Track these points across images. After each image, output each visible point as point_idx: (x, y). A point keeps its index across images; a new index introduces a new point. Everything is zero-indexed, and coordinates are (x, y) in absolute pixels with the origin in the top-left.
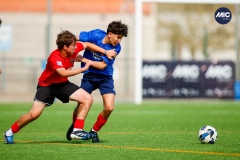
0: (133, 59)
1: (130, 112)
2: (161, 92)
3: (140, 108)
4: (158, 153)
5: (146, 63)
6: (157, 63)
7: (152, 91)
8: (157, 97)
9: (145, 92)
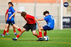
0: (60, 17)
1: (59, 32)
2: (68, 26)
3: (62, 31)
4: (67, 44)
5: (64, 18)
6: (67, 18)
7: (66, 26)
8: (67, 27)
9: (64, 26)
